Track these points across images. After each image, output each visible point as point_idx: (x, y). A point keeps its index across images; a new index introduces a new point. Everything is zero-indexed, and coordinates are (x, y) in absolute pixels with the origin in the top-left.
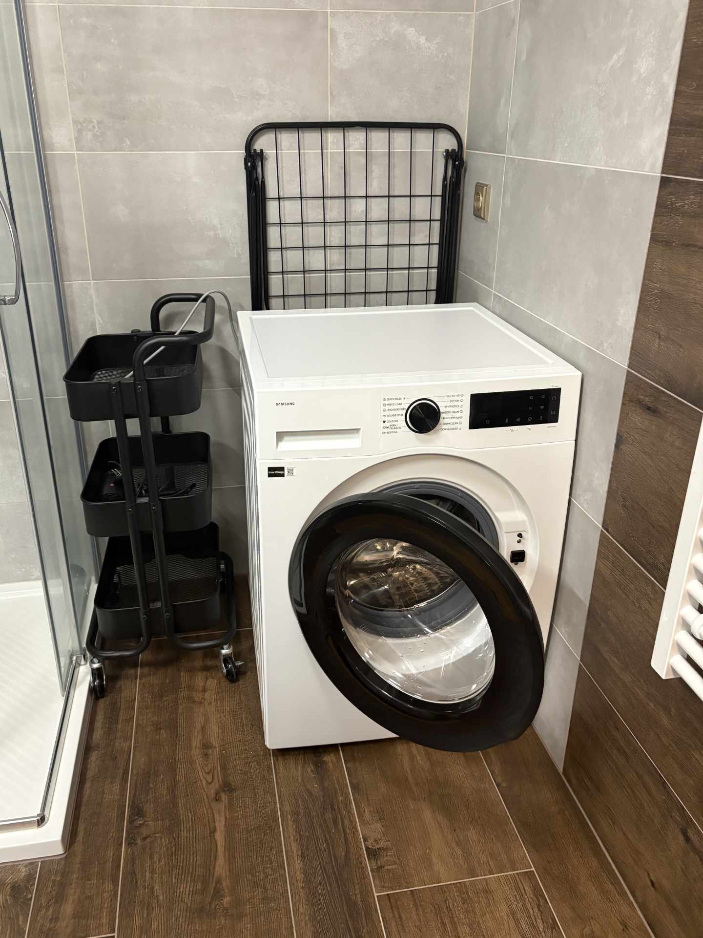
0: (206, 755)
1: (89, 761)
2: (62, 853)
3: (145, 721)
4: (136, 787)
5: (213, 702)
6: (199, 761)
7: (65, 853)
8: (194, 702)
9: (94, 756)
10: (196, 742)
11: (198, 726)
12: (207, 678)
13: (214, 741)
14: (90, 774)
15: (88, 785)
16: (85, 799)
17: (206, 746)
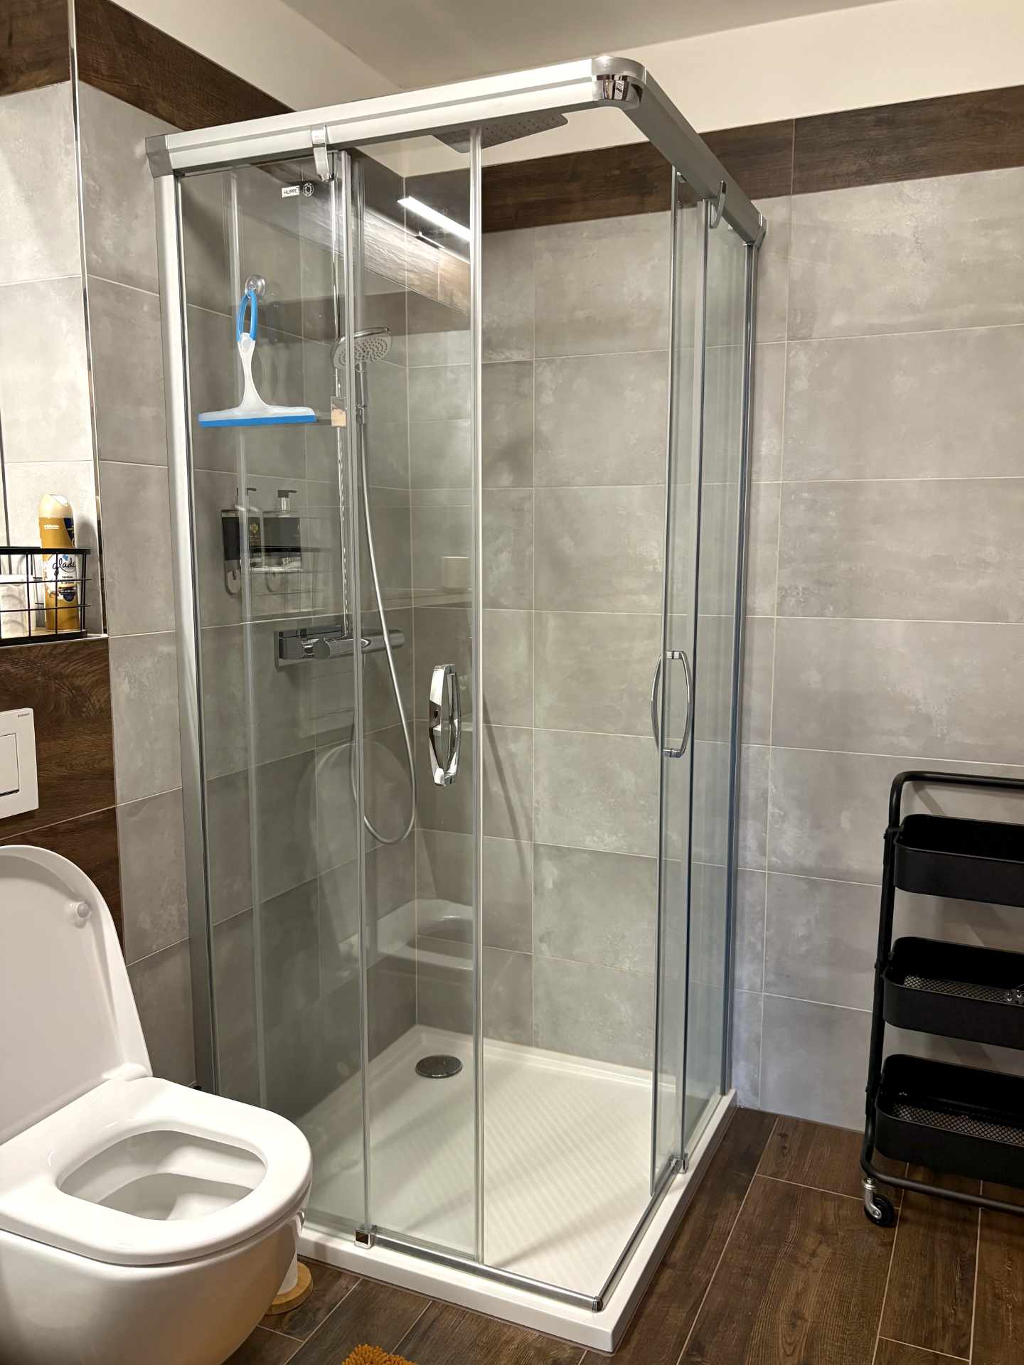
0: (794, 1324)
1: (662, 1277)
2: (611, 1351)
3: (733, 1261)
4: (704, 1323)
5: (820, 1271)
6: (782, 1328)
7: (612, 1353)
8: (797, 1262)
9: (668, 1273)
10: (785, 1306)
11: (793, 1290)
12: (820, 1243)
13: (808, 1314)
14: (659, 1289)
15: (654, 1299)
16: (647, 1311)
17: (796, 1316)
